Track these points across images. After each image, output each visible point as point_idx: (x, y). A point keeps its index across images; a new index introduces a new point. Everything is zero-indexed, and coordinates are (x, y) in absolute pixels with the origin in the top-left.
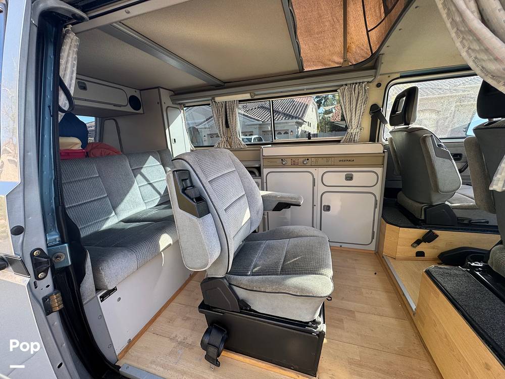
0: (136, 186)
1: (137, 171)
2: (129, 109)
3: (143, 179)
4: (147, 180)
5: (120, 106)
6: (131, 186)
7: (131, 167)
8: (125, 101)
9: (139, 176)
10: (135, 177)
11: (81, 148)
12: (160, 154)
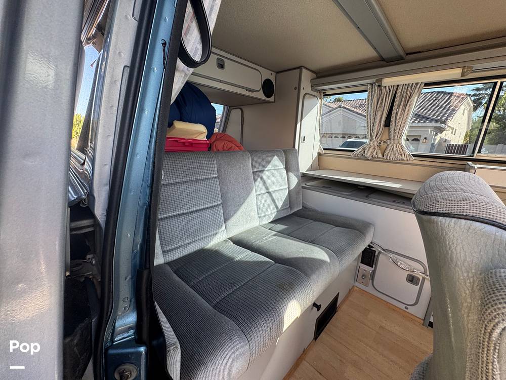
0: (253, 194)
1: (257, 174)
2: (261, 95)
3: (263, 187)
4: (267, 188)
5: (252, 91)
6: (248, 193)
7: (253, 169)
8: (258, 86)
9: (259, 181)
10: (255, 181)
11: (205, 139)
12: (286, 154)
